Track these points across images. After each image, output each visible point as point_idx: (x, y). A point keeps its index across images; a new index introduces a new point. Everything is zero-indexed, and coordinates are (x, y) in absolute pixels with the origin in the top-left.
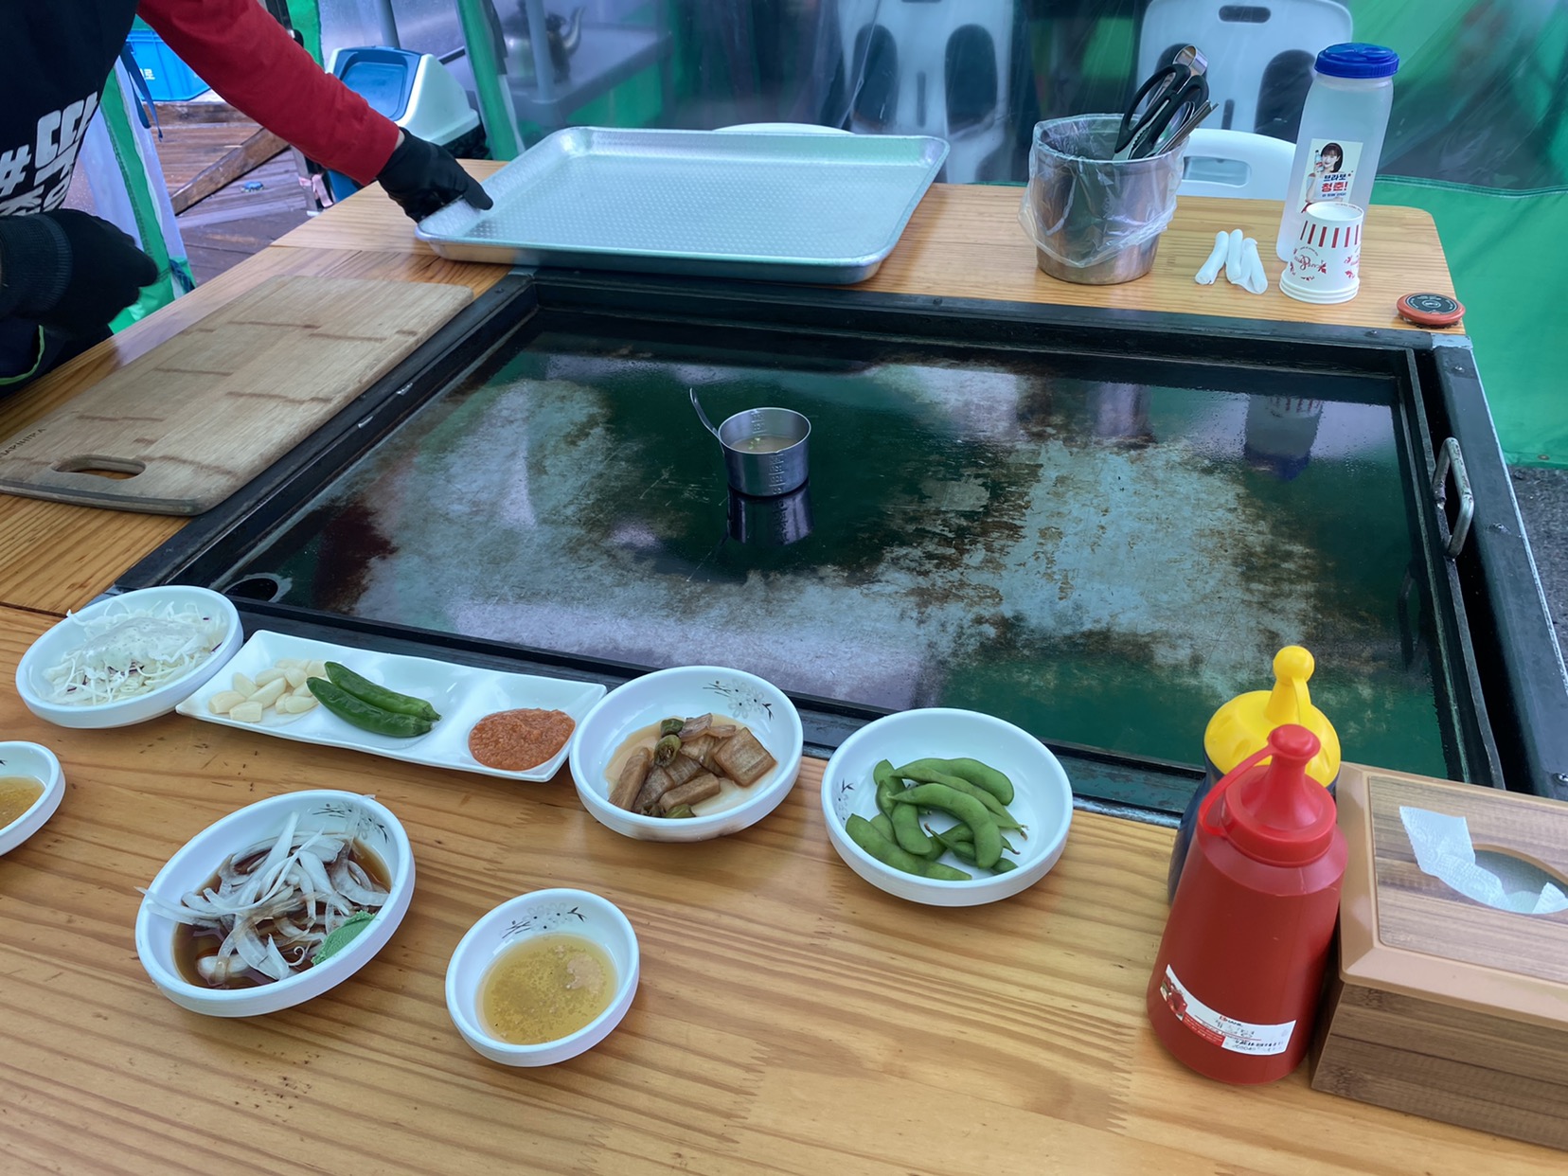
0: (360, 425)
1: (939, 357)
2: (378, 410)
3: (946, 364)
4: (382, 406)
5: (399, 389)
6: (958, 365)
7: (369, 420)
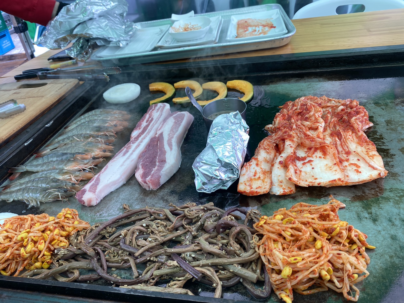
0: (26, 144)
1: (289, 78)
2: (36, 135)
3: (295, 80)
4: (38, 133)
5: (46, 124)
6: (300, 80)
7: (30, 141)
